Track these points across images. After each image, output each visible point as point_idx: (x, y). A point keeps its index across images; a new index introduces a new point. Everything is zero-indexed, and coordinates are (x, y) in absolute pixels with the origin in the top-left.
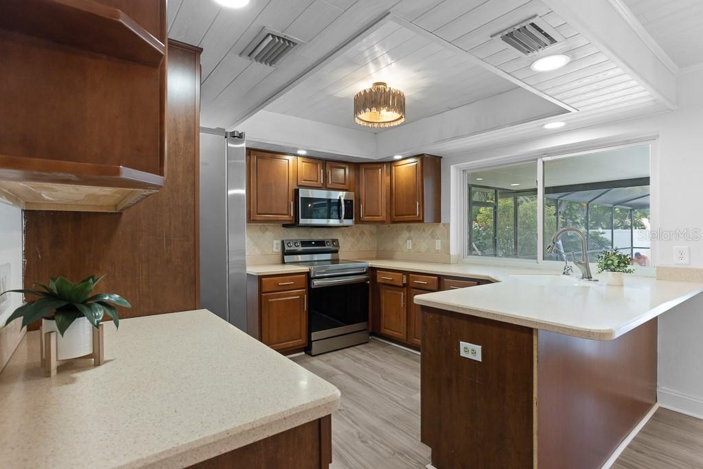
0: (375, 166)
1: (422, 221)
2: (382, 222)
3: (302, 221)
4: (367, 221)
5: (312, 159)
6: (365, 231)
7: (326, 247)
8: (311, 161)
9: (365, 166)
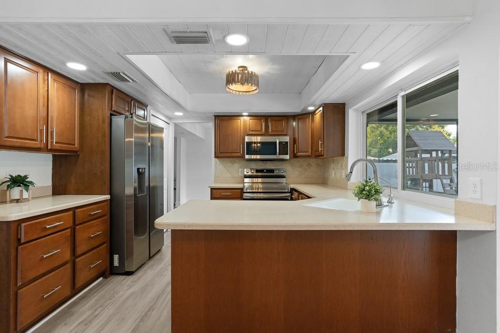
0: (304, 116)
1: (323, 155)
2: (308, 156)
3: (247, 157)
4: (301, 156)
5: (255, 116)
6: (311, 163)
7: (275, 174)
8: (254, 118)
9: (299, 117)
